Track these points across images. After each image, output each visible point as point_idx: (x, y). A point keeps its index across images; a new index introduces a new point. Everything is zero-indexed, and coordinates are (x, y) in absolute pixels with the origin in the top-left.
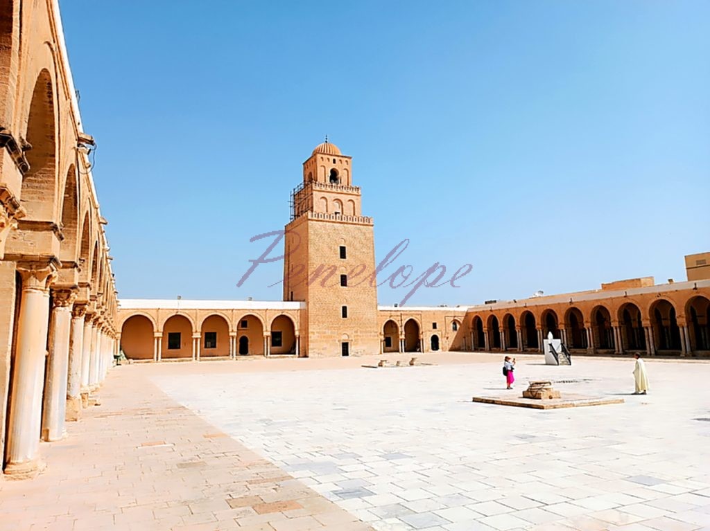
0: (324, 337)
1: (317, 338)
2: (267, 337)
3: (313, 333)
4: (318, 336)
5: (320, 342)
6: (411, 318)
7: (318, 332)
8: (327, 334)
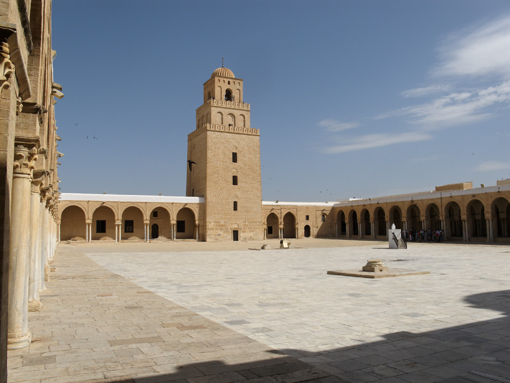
0: (219, 226)
2: (174, 225)
3: (210, 222)
4: (214, 225)
5: (216, 229)
6: (289, 211)
7: (213, 222)
8: (221, 224)
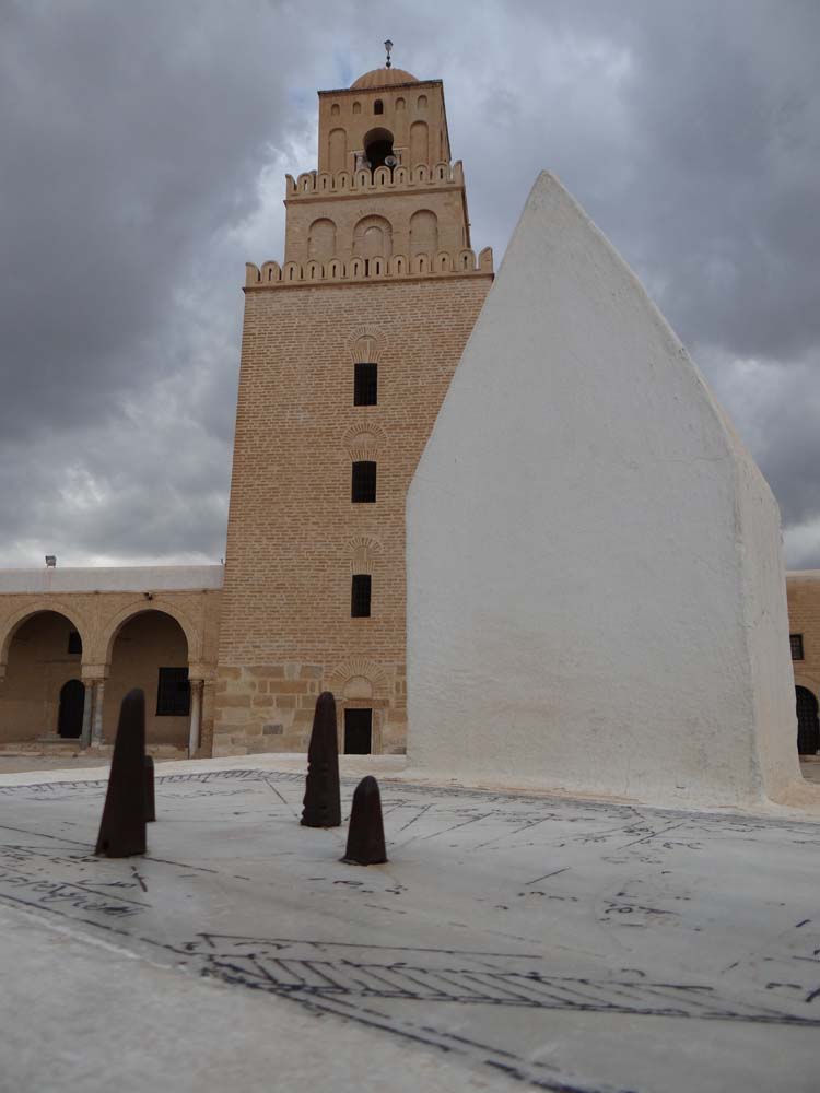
0: (275, 687)
1: (248, 691)
2: (95, 683)
3: (236, 673)
4: (253, 685)
5: (257, 704)
7: (252, 670)
8: (287, 678)
